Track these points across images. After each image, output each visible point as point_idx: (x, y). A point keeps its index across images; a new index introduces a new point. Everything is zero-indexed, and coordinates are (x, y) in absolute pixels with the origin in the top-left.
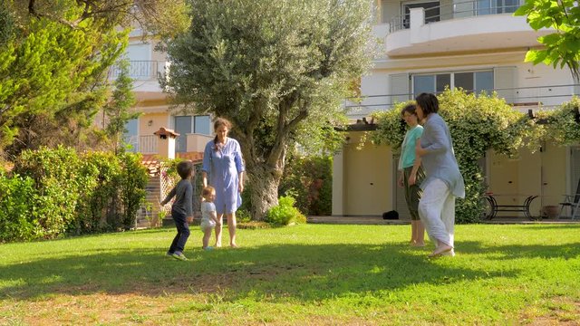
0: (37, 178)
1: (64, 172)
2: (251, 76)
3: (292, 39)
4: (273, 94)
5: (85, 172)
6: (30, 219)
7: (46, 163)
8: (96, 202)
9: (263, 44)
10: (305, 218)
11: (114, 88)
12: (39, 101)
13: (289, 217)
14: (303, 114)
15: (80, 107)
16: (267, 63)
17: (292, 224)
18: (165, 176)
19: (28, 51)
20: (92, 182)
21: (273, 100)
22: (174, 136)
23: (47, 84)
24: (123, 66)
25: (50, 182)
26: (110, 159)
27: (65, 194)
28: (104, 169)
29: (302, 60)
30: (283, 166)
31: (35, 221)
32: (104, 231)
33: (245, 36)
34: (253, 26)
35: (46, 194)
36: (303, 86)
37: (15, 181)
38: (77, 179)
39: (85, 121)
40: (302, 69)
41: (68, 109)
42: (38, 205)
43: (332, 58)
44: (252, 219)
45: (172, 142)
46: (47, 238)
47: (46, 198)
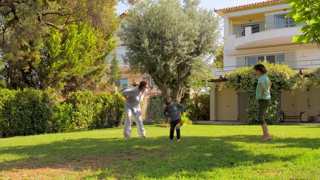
0: (74, 104)
1: (87, 102)
2: (161, 55)
3: (180, 37)
4: (172, 64)
5: (97, 102)
6: (71, 122)
7: (78, 97)
8: (102, 115)
9: (167, 41)
10: (191, 122)
11: (111, 65)
12: (74, 70)
13: (183, 122)
14: (189, 74)
15: (94, 73)
16: (168, 49)
17: (185, 125)
19: (67, 48)
20: (100, 106)
21: (173, 67)
23: (76, 62)
24: (114, 55)
25: (80, 106)
26: (108, 96)
27: (87, 111)
28: (105, 100)
29: (185, 47)
30: (180, 98)
31: (73, 123)
32: (106, 127)
33: (157, 37)
34: (163, 33)
35: (78, 111)
36: (188, 60)
37: (64, 105)
38: (93, 104)
39: (98, 79)
40: (186, 52)
41: (90, 74)
42: (75, 116)
43: (200, 47)
44: (166, 122)
46: (79, 130)
47: (78, 113)
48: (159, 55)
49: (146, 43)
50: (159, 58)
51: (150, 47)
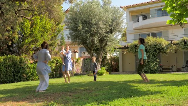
2: (89, 34)
3: (101, 23)
4: (96, 39)
5: (52, 62)
8: (55, 70)
9: (93, 25)
10: (108, 73)
11: (60, 40)
12: (38, 43)
13: (103, 73)
14: (106, 44)
15: (50, 45)
16: (94, 30)
17: (104, 75)
18: (75, 63)
19: (34, 30)
20: (54, 65)
21: (97, 41)
22: (78, 52)
23: (39, 39)
24: (62, 34)
26: (59, 59)
28: (57, 61)
29: (103, 29)
30: (102, 59)
32: (58, 77)
33: (87, 23)
34: (90, 20)
36: (105, 36)
37: (32, 65)
38: (50, 64)
39: (53, 49)
40: (104, 31)
43: (113, 28)
45: (77, 54)
48: (88, 34)
49: (80, 27)
50: (88, 35)
51: (83, 29)
